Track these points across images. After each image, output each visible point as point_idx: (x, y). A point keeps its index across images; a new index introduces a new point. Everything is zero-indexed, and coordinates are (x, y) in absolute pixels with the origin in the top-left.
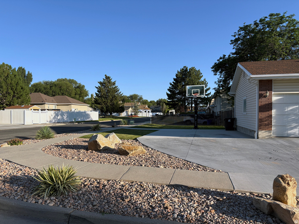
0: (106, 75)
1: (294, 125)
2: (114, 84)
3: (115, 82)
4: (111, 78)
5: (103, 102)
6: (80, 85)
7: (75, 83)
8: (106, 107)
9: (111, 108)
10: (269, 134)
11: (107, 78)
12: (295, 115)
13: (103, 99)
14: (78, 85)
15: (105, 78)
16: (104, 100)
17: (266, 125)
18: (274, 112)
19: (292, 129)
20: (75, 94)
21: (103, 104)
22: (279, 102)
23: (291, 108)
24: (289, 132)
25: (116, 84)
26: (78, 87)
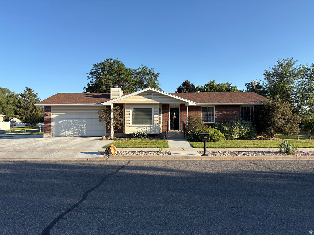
0: (27, 88)
1: (63, 130)
2: (36, 96)
3: (36, 94)
4: (32, 90)
5: (22, 113)
6: (13, 95)
7: (8, 91)
8: (26, 118)
9: (31, 118)
10: (50, 135)
11: (29, 90)
12: (64, 125)
13: (22, 109)
14: (11, 94)
15: (26, 90)
16: (23, 111)
17: (48, 131)
18: (52, 124)
19: (62, 132)
20: (7, 103)
21: (23, 115)
22: (56, 118)
23: (62, 121)
24: (61, 134)
25: (38, 96)
26: (11, 96)
